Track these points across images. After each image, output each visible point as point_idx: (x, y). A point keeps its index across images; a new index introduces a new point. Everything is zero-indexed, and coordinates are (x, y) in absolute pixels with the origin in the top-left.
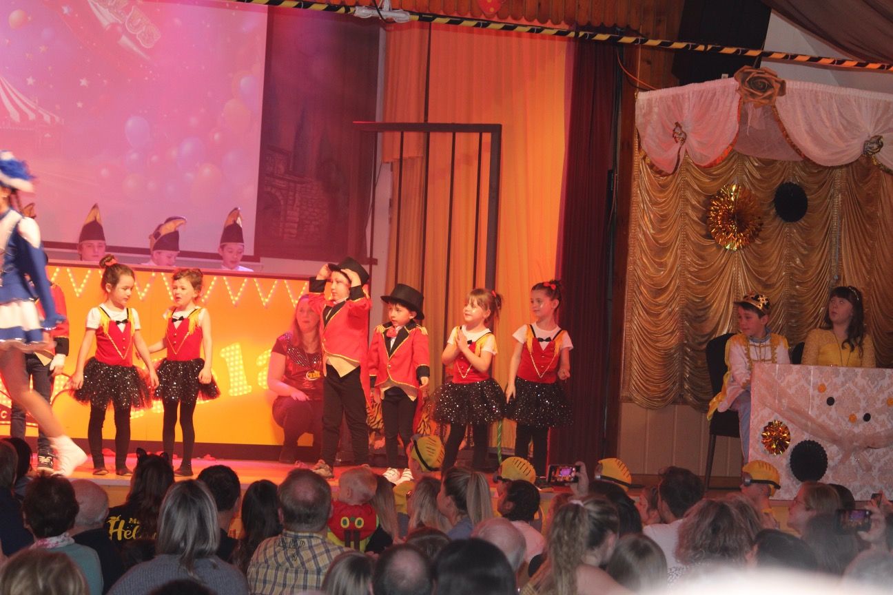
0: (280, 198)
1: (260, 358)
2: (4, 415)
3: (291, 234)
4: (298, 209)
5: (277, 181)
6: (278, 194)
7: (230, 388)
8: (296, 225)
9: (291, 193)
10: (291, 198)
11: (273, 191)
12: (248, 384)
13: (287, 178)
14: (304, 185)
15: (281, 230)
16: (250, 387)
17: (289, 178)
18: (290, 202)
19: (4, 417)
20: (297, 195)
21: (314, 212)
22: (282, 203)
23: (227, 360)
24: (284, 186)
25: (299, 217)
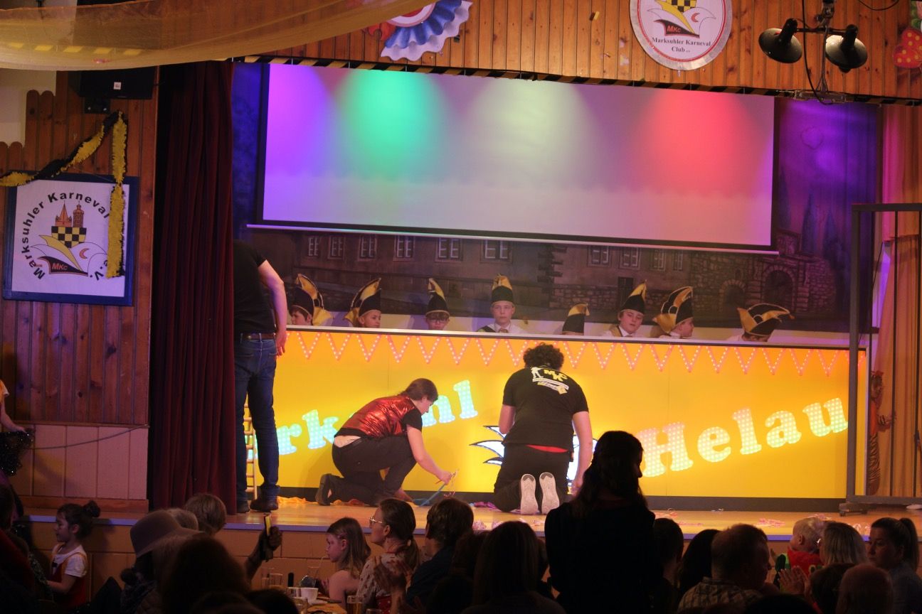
0: (791, 276)
1: (769, 419)
3: (802, 308)
4: (808, 286)
5: (788, 260)
6: (789, 273)
7: (741, 447)
8: (807, 300)
9: (801, 272)
10: (801, 276)
11: (785, 270)
12: (758, 444)
13: (797, 258)
14: (813, 264)
15: (793, 304)
16: (760, 446)
17: (799, 258)
18: (801, 279)
20: (806, 273)
21: (822, 287)
22: (793, 280)
23: (739, 422)
24: (795, 265)
25: (810, 292)
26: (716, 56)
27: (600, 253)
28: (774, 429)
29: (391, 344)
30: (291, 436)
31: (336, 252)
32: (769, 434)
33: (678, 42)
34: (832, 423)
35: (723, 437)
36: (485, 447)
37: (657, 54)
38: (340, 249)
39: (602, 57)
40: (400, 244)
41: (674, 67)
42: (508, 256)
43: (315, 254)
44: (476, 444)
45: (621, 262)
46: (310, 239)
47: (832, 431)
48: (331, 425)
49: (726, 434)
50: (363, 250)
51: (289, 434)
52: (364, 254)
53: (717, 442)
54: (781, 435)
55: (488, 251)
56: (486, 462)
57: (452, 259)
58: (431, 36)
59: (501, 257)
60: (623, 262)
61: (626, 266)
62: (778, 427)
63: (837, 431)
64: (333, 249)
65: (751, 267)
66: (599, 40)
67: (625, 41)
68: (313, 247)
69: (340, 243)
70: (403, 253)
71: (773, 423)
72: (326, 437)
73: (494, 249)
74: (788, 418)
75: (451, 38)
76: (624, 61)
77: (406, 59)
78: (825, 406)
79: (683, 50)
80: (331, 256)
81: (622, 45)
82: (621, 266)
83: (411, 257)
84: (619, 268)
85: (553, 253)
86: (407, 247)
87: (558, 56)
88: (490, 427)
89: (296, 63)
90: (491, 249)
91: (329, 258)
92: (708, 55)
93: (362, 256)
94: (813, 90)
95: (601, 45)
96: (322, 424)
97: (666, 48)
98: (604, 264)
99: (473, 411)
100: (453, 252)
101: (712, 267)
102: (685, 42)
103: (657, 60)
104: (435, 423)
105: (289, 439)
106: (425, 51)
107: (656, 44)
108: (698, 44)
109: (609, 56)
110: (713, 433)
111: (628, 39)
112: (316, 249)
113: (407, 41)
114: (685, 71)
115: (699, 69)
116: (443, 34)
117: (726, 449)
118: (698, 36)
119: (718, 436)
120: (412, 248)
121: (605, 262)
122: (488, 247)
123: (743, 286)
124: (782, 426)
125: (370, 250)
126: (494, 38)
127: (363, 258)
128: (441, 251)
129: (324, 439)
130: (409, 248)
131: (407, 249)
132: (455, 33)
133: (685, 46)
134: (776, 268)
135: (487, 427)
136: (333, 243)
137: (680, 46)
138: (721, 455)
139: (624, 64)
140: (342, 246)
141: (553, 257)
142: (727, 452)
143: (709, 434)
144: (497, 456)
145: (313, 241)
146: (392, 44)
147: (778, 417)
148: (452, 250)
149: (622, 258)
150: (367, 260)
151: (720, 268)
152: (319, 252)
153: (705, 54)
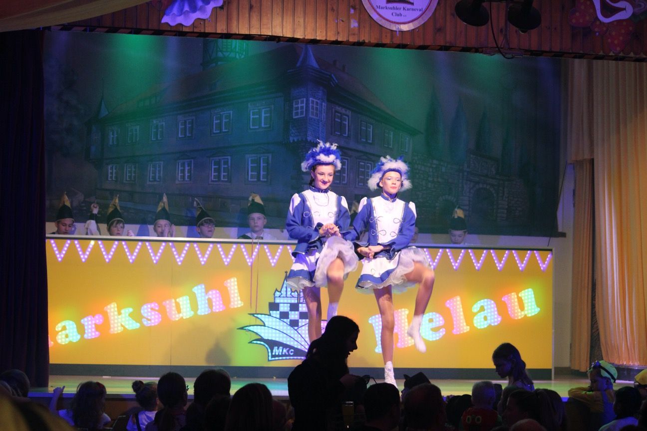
0: (493, 192)
1: (475, 306)
2: (292, 352)
3: (502, 217)
4: (507, 199)
5: (490, 180)
6: (492, 189)
7: (453, 328)
8: (505, 211)
9: (501, 188)
10: (501, 192)
11: (488, 187)
12: (467, 325)
13: (498, 177)
14: (510, 182)
15: (495, 215)
16: (468, 327)
18: (501, 195)
19: (292, 354)
20: (505, 189)
21: (518, 201)
22: (495, 195)
23: (451, 308)
24: (496, 183)
25: (507, 205)
26: (427, 19)
27: (340, 175)
28: (479, 314)
29: (174, 249)
30: (95, 324)
31: (130, 177)
32: (475, 318)
33: (397, 9)
34: (526, 308)
35: (439, 320)
36: (250, 330)
37: (381, 18)
38: (133, 175)
39: (336, 21)
40: (181, 170)
41: (394, 29)
42: (267, 179)
43: (114, 179)
44: (242, 328)
45: (357, 183)
46: (109, 167)
47: (525, 316)
48: (127, 315)
49: (441, 318)
50: (151, 175)
51: (94, 322)
52: (152, 178)
53: (433, 325)
54: (485, 318)
55: (251, 175)
56: (251, 342)
57: (222, 181)
58: (201, 7)
59: (261, 180)
60: (359, 183)
61: (361, 185)
62: (482, 313)
63: (530, 315)
64: (128, 174)
65: (460, 185)
66: (335, 8)
67: (355, 9)
68: (112, 173)
69: (133, 169)
70: (183, 177)
71: (479, 309)
72: (123, 324)
73: (256, 173)
74: (490, 305)
75: (216, 8)
76: (354, 24)
77: (181, 25)
78: (520, 295)
79: (401, 15)
80: (126, 180)
81: (352, 11)
82: (357, 186)
83: (190, 180)
84: (355, 187)
85: (303, 176)
86: (186, 172)
87: (302, 20)
88: (253, 314)
89: (91, 31)
90: (253, 173)
91: (125, 182)
92: (420, 19)
93: (151, 180)
94: (497, 47)
95: (335, 12)
96: (120, 313)
97: (387, 14)
98: (344, 184)
99: (240, 302)
100: (224, 175)
101: (430, 186)
102: (402, 9)
103: (380, 23)
104: (210, 312)
105: (94, 326)
106: (196, 18)
107: (380, 11)
108: (413, 10)
109: (343, 21)
110: (431, 317)
111: (357, 7)
112: (114, 175)
113: (182, 10)
114: (402, 32)
115: (413, 29)
116: (211, 4)
117: (441, 330)
118: (412, 4)
119: (434, 320)
120: (191, 173)
121: (344, 182)
122: (251, 172)
123: (454, 200)
124: (486, 311)
125: (157, 175)
126: (251, 7)
127: (152, 181)
128: (214, 175)
129: (122, 325)
130: (188, 173)
131: (187, 174)
132: (220, 3)
133: (402, 11)
134: (481, 186)
135: (250, 314)
136: (128, 170)
137: (398, 12)
138: (438, 335)
139: (354, 27)
140: (135, 172)
141: (303, 179)
142: (442, 333)
143: (428, 319)
144: (260, 337)
145: (112, 168)
146: (170, 13)
147: (482, 304)
148: (222, 174)
149: (357, 180)
150: (155, 183)
151: (436, 186)
152: (116, 177)
153: (419, 18)
